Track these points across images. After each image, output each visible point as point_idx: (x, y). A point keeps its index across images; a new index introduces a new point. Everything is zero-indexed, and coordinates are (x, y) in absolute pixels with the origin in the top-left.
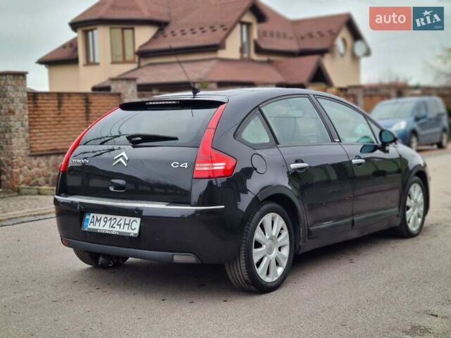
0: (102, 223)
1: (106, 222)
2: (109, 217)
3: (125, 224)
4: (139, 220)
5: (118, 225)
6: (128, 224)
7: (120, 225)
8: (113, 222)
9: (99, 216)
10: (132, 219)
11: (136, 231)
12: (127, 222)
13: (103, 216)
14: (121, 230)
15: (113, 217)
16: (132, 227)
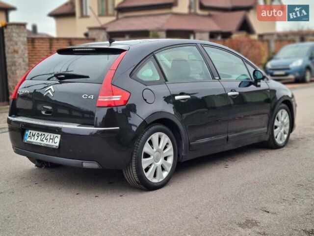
0: (36, 137)
1: (38, 137)
2: (40, 133)
3: (50, 139)
4: (59, 136)
5: (46, 139)
6: (53, 139)
7: (47, 139)
8: (42, 137)
9: (34, 132)
10: (55, 135)
11: (57, 144)
12: (52, 138)
13: (37, 132)
14: (48, 143)
15: (43, 133)
16: (54, 141)
